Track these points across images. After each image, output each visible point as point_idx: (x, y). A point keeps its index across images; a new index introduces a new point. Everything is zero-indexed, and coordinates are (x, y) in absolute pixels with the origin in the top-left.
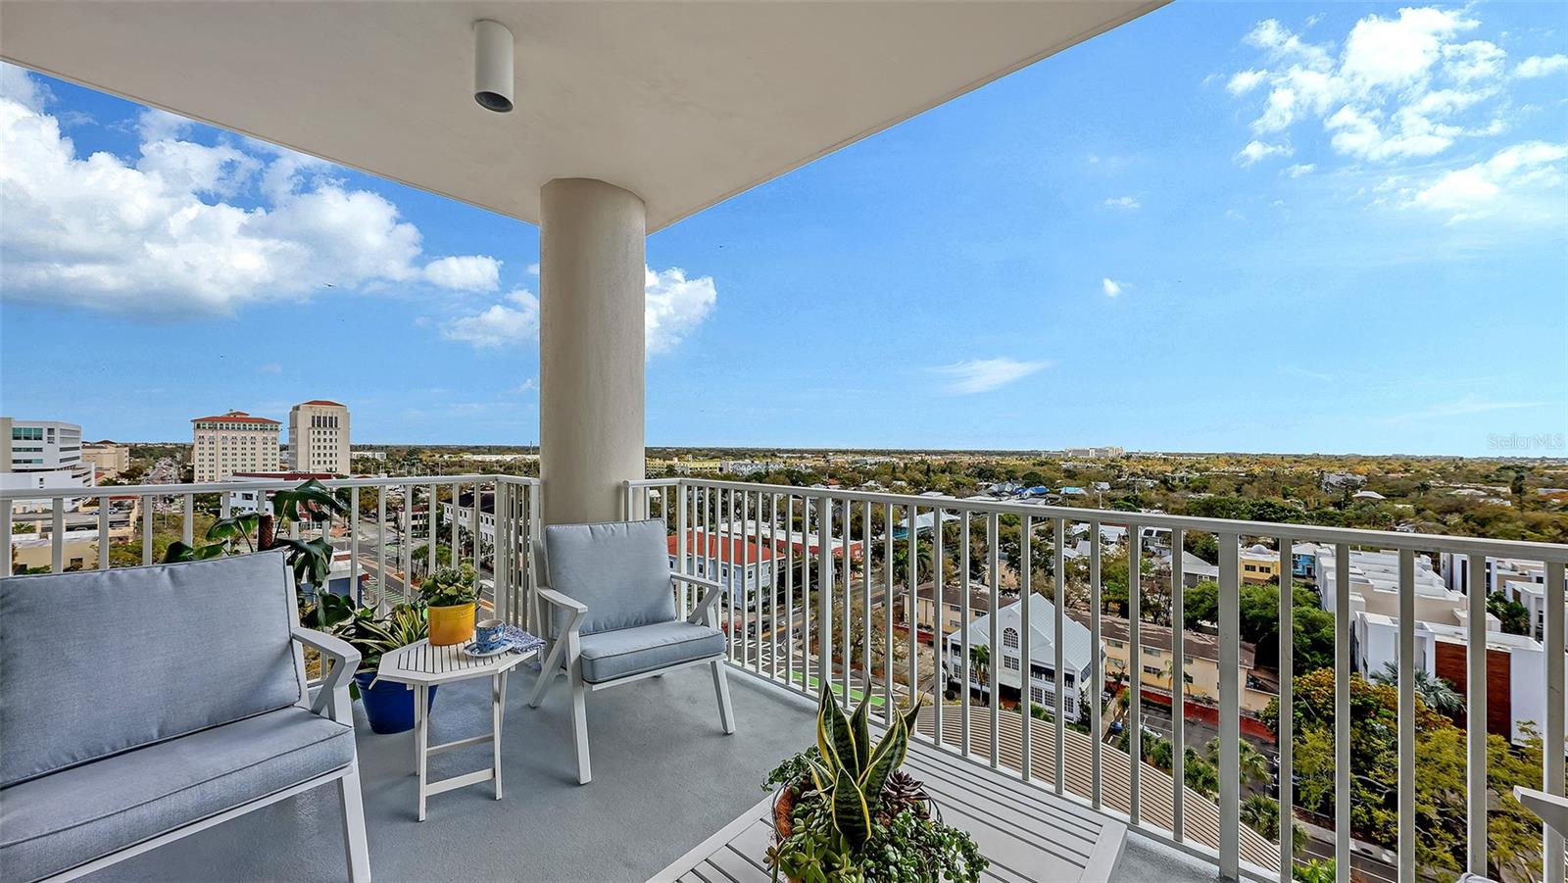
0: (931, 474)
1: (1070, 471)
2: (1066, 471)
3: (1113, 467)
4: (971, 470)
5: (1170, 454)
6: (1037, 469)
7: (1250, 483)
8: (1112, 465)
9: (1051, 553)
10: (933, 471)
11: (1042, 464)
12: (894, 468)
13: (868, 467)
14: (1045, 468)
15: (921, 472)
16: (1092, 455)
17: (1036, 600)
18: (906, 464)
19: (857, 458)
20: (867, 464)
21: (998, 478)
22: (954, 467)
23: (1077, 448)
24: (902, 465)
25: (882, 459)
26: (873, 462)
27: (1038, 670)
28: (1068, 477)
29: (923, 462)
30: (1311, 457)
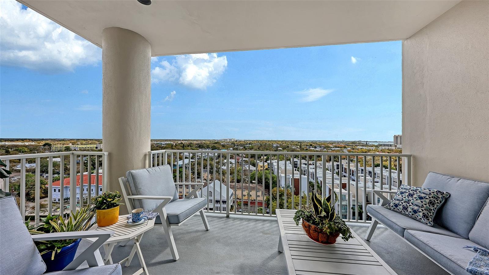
0: (185, 147)
1: (223, 145)
2: (222, 145)
3: (233, 144)
4: (197, 145)
5: (246, 140)
6: (215, 145)
7: (261, 147)
8: (233, 143)
9: (219, 168)
10: (185, 146)
11: (216, 143)
12: (172, 145)
13: (163, 145)
14: (217, 144)
15: (181, 146)
16: (228, 141)
17: (217, 182)
18: (176, 144)
19: (158, 142)
20: (162, 144)
21: (204, 148)
22: (192, 145)
23: (225, 139)
24: (174, 144)
25: (167, 142)
26: (164, 143)
27: (217, 202)
28: (223, 147)
29: (182, 143)
30: (271, 141)
